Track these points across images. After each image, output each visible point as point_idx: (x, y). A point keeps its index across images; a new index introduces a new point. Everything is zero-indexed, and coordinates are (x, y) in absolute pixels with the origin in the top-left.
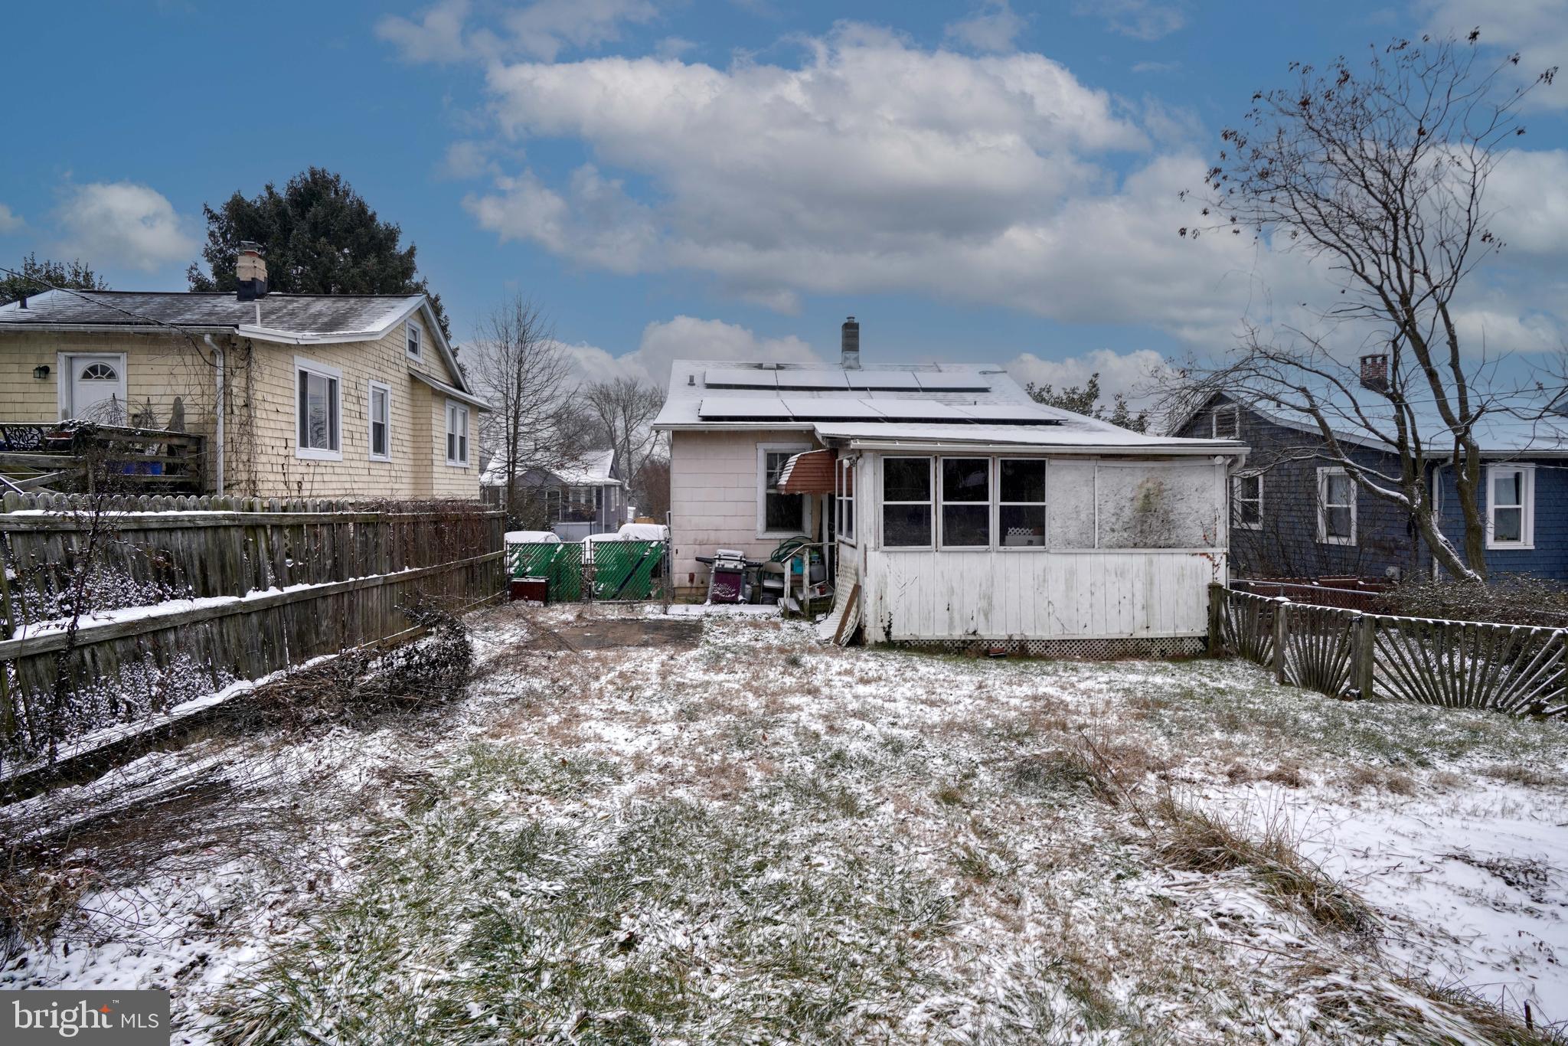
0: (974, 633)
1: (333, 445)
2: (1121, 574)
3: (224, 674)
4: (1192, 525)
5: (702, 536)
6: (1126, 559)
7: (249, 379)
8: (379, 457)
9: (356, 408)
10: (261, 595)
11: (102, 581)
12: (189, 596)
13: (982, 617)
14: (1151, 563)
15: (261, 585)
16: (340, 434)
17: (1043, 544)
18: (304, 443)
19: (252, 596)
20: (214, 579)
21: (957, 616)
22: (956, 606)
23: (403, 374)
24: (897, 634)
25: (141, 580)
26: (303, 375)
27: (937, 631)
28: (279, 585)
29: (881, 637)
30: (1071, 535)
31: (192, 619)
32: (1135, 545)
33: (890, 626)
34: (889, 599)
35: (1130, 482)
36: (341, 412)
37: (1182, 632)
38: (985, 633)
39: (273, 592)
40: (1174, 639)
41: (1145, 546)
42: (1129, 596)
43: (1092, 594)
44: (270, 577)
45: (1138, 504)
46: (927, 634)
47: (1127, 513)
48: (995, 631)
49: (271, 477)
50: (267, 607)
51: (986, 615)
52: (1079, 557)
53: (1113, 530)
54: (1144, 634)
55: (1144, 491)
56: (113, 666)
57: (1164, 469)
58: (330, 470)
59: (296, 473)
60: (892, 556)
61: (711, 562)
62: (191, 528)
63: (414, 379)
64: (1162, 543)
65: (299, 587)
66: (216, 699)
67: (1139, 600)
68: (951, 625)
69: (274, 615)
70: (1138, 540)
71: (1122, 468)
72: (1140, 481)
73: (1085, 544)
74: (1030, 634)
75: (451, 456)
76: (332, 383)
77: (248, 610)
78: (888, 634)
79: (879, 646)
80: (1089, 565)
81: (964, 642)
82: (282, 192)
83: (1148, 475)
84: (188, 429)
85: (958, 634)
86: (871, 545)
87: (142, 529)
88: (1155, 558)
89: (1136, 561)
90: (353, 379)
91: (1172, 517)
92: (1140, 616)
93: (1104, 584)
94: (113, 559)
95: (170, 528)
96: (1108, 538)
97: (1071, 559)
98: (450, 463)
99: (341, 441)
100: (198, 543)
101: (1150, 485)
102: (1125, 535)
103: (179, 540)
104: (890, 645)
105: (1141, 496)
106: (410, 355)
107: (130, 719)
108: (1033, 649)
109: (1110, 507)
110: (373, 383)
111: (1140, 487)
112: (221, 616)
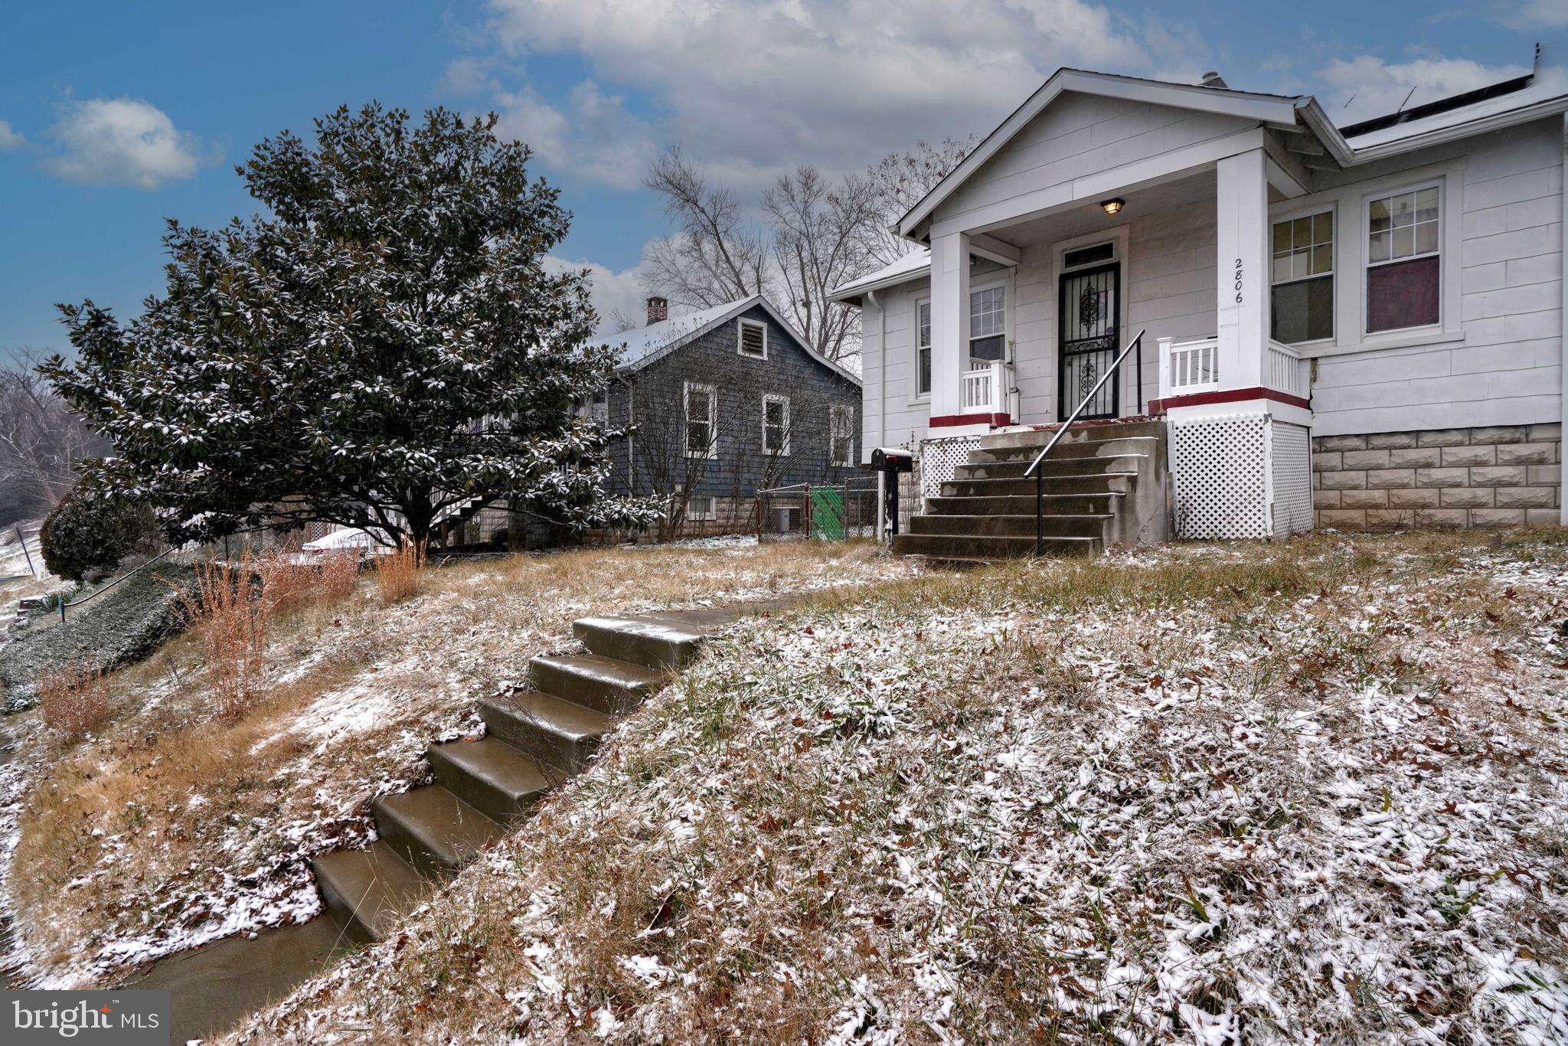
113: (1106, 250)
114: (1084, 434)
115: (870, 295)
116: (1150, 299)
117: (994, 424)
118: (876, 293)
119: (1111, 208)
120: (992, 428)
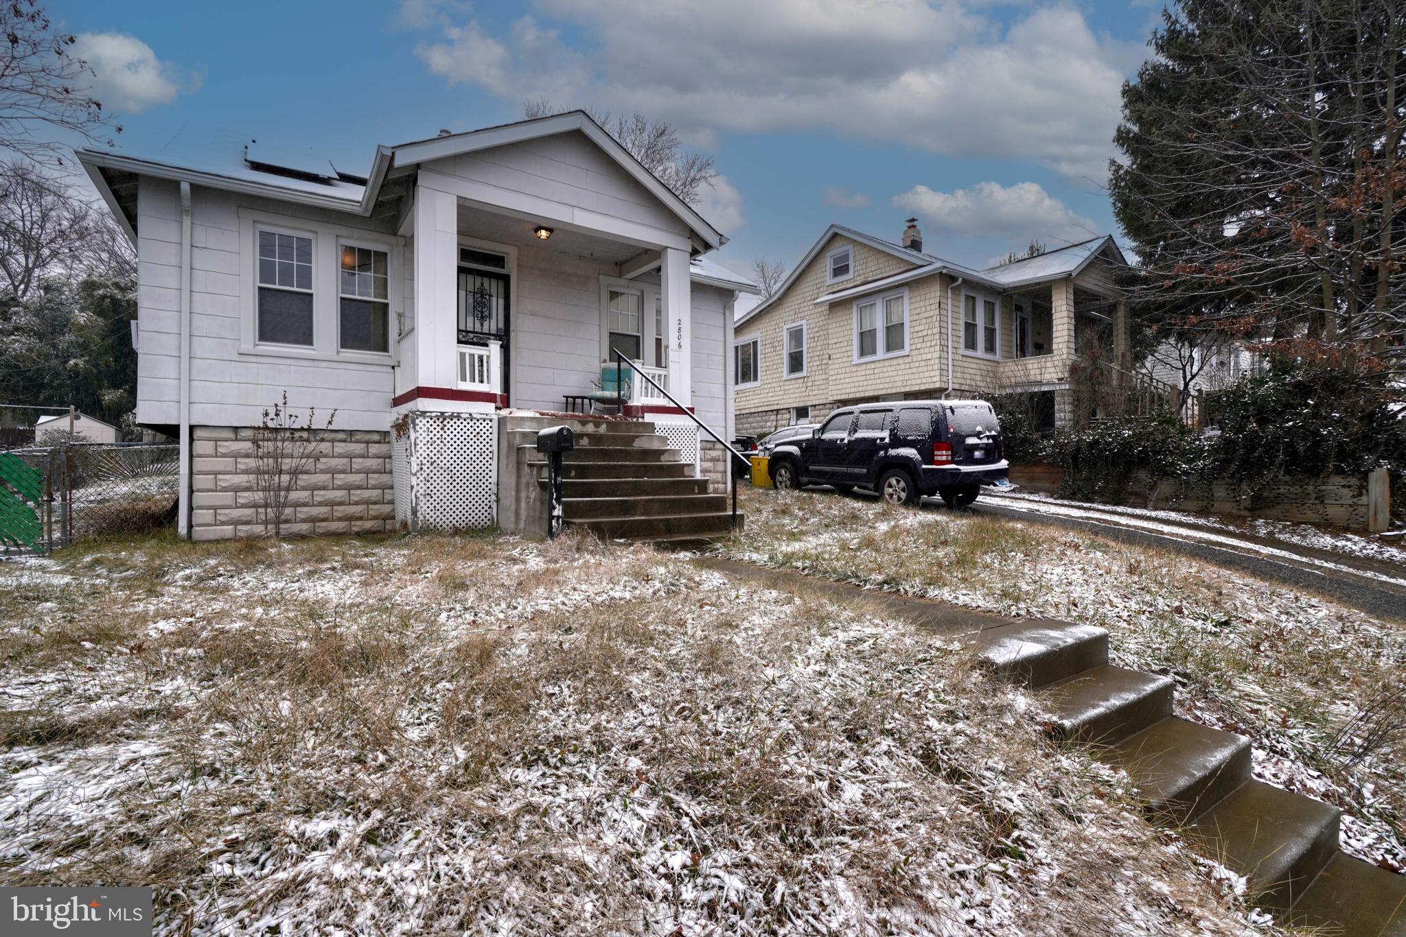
113: (499, 261)
114: (604, 426)
115: (185, 187)
116: (533, 314)
117: (500, 405)
118: (195, 188)
119: (543, 234)
120: (497, 408)
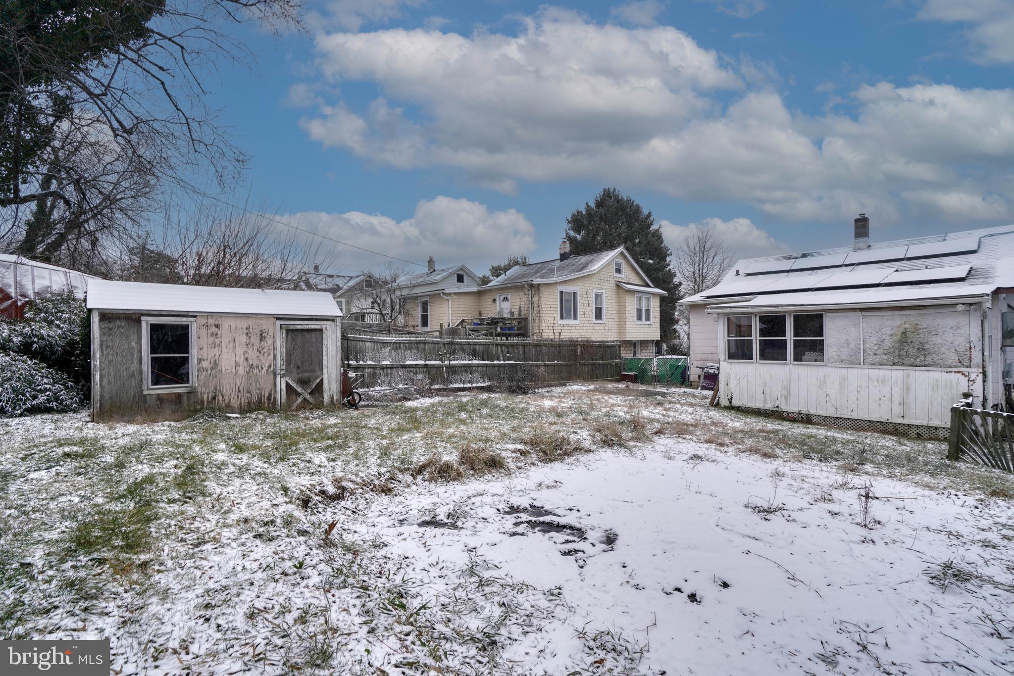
0: (778, 407)
1: (575, 318)
2: (882, 381)
3: (486, 379)
4: (946, 352)
5: (705, 356)
6: (888, 373)
7: (539, 297)
8: (599, 321)
9: (587, 302)
10: (498, 362)
11: (460, 354)
12: (479, 360)
13: (783, 399)
14: (908, 376)
15: (498, 360)
16: (578, 313)
17: (823, 361)
18: (562, 318)
19: (495, 362)
20: (485, 357)
21: (768, 397)
22: (768, 391)
23: (613, 284)
24: (735, 403)
25: (469, 355)
26: (562, 293)
27: (758, 404)
28: (504, 360)
29: (727, 404)
30: (843, 357)
31: (478, 366)
32: (894, 364)
33: (731, 398)
34: (732, 385)
35: (893, 324)
36: (579, 304)
37: (935, 423)
38: (784, 408)
39: (502, 362)
40: (928, 427)
41: (903, 364)
42: (888, 396)
43: (858, 392)
44: (501, 358)
45: (897, 338)
46: (751, 405)
47: (888, 343)
48: (791, 407)
49: (547, 331)
50: (500, 366)
51: (786, 399)
52: (849, 369)
53: (876, 354)
54: (900, 421)
55: (902, 330)
56: (461, 372)
57: (920, 315)
58: (573, 328)
59: (557, 330)
60: (733, 364)
61: (703, 369)
62: (481, 344)
63: (618, 286)
64: (918, 363)
65: (511, 362)
66: (484, 385)
67: (897, 399)
68: (765, 401)
69: (502, 369)
70: (896, 361)
71: (883, 316)
72: (898, 323)
73: (853, 361)
74: (813, 411)
75: (639, 318)
76: (575, 294)
77: (494, 366)
78: (731, 402)
79: (726, 408)
80: (855, 375)
81: (772, 411)
82: (592, 204)
83: (906, 319)
84: (523, 316)
85: (769, 406)
86: (722, 358)
87: (469, 344)
88: (912, 373)
89: (896, 375)
90: (585, 290)
91: (927, 346)
92: (897, 409)
93: (868, 387)
94: (463, 350)
95: (476, 344)
96: (871, 359)
97: (844, 371)
98: (639, 322)
99: (579, 316)
100: (481, 348)
101: (907, 326)
102: (886, 357)
103: (477, 347)
104: (731, 408)
105: (899, 333)
106: (618, 275)
107: (464, 384)
108: (815, 419)
109: (874, 340)
110: (594, 290)
111: (899, 327)
112: (486, 366)
